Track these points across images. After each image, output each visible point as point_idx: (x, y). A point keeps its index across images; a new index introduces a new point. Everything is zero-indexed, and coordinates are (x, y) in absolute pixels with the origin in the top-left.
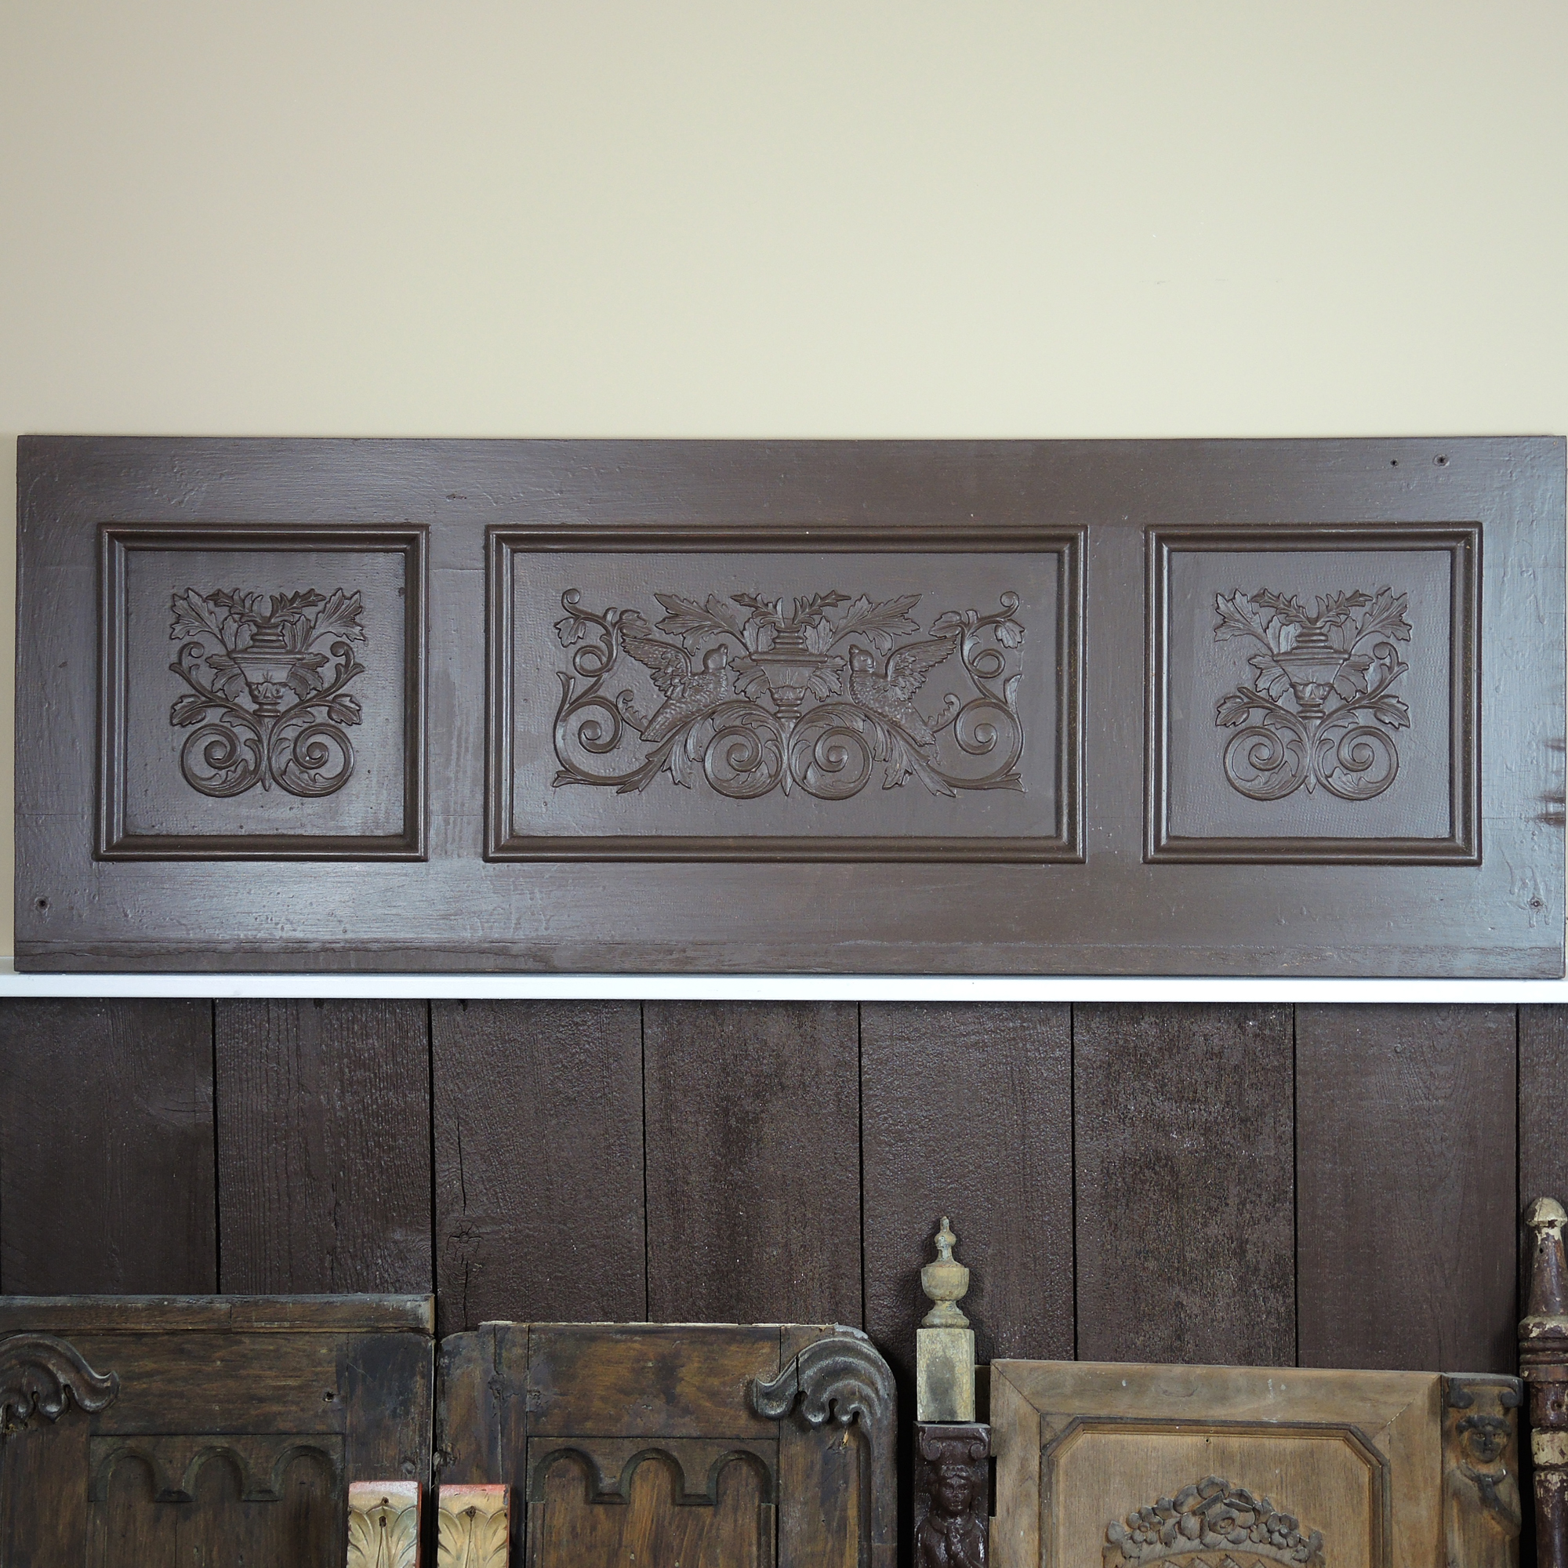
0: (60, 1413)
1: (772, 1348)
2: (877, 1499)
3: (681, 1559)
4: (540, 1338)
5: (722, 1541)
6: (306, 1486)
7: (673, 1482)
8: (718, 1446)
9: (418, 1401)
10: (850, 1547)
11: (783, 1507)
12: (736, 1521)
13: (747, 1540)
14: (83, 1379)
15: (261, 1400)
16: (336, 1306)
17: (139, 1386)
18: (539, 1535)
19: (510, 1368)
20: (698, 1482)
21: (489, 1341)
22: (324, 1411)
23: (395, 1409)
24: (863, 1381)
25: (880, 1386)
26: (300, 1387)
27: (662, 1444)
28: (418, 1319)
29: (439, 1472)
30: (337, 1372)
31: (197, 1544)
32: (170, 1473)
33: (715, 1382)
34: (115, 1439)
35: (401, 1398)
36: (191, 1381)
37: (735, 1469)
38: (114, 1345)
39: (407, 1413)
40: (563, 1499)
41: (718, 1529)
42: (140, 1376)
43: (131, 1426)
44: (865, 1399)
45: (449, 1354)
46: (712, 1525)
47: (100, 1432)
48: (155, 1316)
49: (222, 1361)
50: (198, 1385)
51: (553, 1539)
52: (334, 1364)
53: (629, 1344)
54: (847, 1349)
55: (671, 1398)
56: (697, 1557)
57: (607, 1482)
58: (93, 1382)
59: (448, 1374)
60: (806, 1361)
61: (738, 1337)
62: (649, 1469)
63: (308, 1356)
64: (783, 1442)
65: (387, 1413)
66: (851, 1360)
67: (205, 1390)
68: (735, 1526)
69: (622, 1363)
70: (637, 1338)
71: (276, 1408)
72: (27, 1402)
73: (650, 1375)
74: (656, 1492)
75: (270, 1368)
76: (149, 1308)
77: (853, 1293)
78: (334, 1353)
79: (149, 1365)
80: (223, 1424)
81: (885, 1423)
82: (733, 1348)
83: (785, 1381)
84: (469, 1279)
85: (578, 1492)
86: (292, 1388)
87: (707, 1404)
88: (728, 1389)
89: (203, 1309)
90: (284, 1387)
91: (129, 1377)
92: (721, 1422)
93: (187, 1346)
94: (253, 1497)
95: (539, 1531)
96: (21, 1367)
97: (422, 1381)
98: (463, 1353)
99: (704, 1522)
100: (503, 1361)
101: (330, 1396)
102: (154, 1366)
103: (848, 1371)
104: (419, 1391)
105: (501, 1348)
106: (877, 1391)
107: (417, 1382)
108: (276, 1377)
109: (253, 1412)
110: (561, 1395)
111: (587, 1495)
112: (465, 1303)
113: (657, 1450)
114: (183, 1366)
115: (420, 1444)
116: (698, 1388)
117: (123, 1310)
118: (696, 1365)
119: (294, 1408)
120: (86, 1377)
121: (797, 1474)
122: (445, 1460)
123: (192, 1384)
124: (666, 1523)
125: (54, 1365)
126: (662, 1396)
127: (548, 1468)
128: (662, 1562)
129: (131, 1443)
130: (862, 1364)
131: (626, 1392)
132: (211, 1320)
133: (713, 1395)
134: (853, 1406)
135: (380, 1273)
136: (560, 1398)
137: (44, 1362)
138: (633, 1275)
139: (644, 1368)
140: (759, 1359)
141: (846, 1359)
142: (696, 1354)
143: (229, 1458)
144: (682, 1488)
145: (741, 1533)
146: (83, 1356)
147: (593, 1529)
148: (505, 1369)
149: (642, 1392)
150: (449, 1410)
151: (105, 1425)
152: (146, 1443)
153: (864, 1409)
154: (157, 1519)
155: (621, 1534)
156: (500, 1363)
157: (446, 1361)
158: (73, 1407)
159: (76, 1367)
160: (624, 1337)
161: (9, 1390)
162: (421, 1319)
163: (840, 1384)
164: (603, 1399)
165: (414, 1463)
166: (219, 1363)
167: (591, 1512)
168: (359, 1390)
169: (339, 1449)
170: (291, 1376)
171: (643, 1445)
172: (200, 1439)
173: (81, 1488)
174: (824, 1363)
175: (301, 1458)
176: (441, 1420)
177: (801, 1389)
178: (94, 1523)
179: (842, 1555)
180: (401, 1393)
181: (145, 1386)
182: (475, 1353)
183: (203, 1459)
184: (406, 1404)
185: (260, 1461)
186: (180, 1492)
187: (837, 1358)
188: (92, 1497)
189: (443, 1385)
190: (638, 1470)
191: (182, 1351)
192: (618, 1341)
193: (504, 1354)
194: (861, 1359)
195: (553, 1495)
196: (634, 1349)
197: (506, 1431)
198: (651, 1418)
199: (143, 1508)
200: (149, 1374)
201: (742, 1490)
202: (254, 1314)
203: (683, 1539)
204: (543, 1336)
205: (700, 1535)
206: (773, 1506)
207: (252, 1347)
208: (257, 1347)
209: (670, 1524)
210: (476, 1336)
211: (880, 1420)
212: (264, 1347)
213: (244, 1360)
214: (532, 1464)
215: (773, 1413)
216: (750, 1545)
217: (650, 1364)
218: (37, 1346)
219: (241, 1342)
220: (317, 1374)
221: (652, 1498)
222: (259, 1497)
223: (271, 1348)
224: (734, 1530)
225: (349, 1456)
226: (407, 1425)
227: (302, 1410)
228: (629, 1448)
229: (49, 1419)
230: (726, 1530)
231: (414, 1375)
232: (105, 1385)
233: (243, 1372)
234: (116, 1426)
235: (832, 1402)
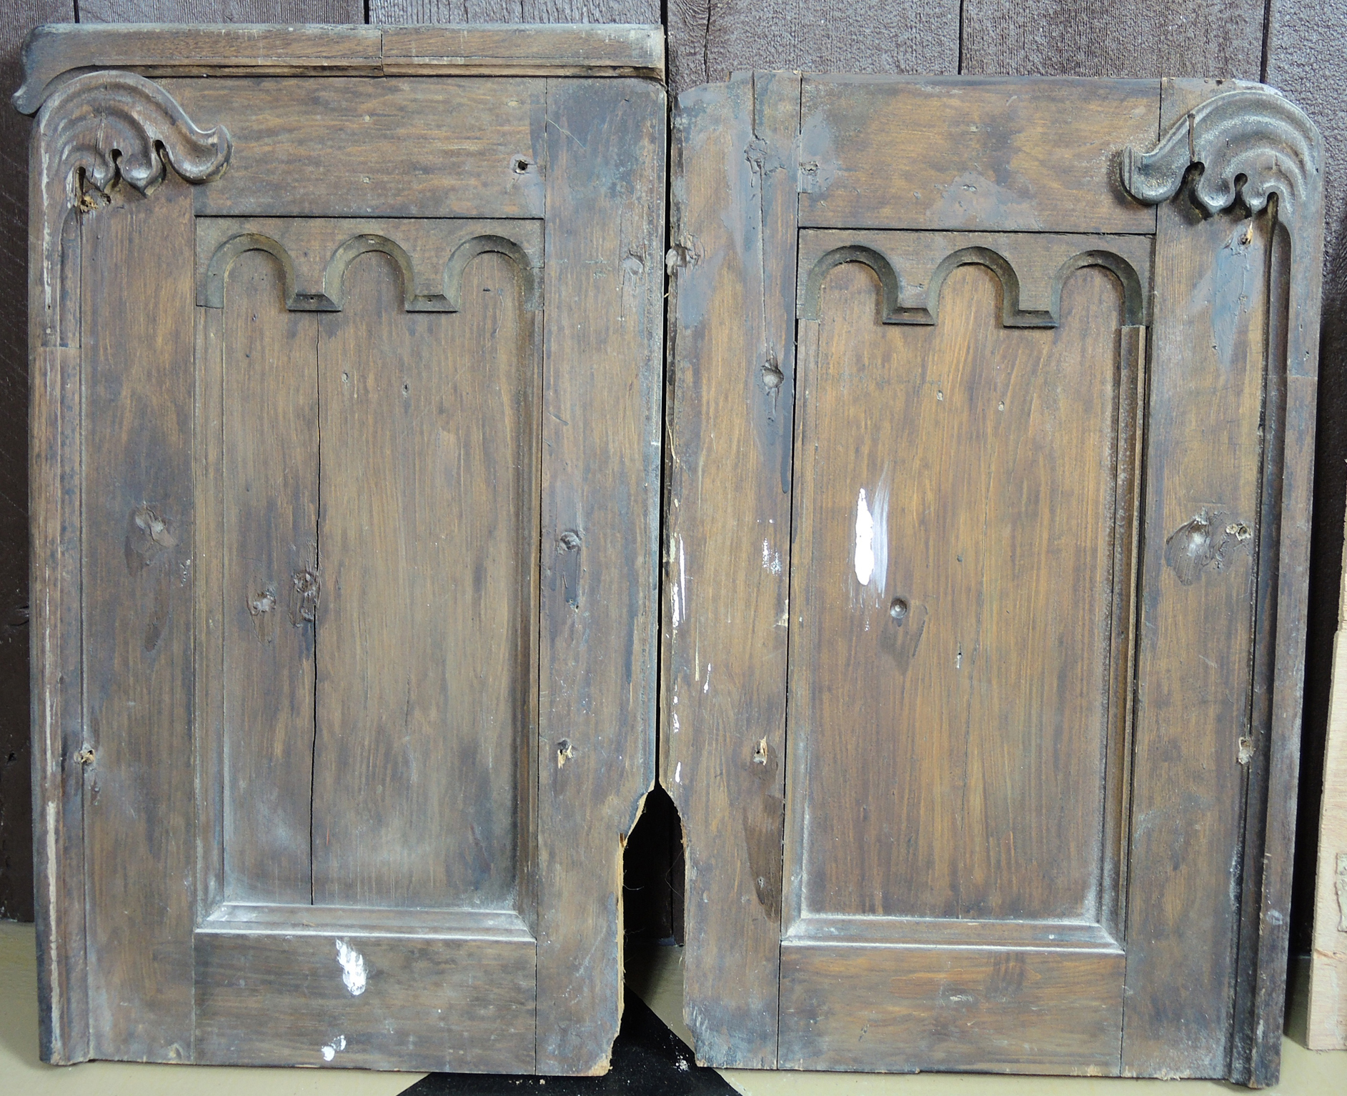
0: (151, 182)
1: (1148, 106)
2: (1298, 315)
3: (1007, 401)
4: (818, 90)
5: (1065, 377)
6: (491, 294)
7: (999, 297)
8: (1067, 243)
9: (645, 174)
10: (1250, 382)
11: (1158, 329)
12: (1083, 350)
13: (1098, 376)
14: (180, 132)
15: (426, 170)
16: (529, 36)
17: (258, 148)
18: (812, 365)
19: (775, 130)
20: (1034, 294)
21: (745, 93)
22: (514, 186)
23: (614, 185)
24: (1282, 151)
25: (1307, 158)
26: (481, 153)
27: (987, 241)
28: (645, 54)
29: (676, 275)
30: (532, 132)
31: (347, 368)
32: (305, 269)
33: (1065, 154)
34: (228, 222)
35: (621, 169)
36: (330, 143)
37: (1085, 280)
38: (222, 92)
39: (631, 190)
40: (845, 319)
41: (1059, 361)
42: (259, 135)
43: (249, 204)
44: (1283, 175)
45: (688, 111)
46: (1050, 356)
47: (208, 212)
48: (275, 47)
49: (371, 115)
50: (340, 148)
51: (830, 371)
52: (527, 122)
53: (945, 99)
54: (1262, 106)
55: (1002, 176)
56: (1028, 398)
57: (908, 295)
58: (194, 138)
59: (687, 139)
60: (1204, 120)
61: (1101, 91)
62: (964, 279)
63: (490, 110)
64: (1160, 238)
65: (603, 190)
66: (1267, 120)
67: (349, 155)
68: (1083, 356)
69: (933, 126)
70: (955, 91)
71: (448, 181)
72: (105, 163)
73: (973, 144)
74: (974, 309)
75: (439, 127)
76: (266, 36)
77: (1250, 43)
78: (527, 107)
79: (271, 120)
80: (374, 203)
81: (1313, 209)
82: (1093, 106)
83: (1173, 148)
84: (712, 19)
85: (865, 309)
86: (469, 154)
87: (1055, 185)
88: (1084, 164)
89: (342, 38)
90: (457, 153)
91: (247, 136)
92: (1073, 210)
93: (323, 94)
94: (421, 305)
95: (812, 359)
96: (95, 117)
97: (651, 147)
98: (708, 110)
99: (1040, 352)
100: (765, 120)
101: (523, 166)
102: (278, 121)
103: (1262, 136)
104: (647, 160)
105: (762, 103)
106: (1302, 164)
107: (644, 147)
108: (447, 138)
109: (415, 186)
110: (848, 170)
111: (878, 312)
112: (705, 55)
113: (980, 250)
114: (319, 121)
115: (650, 234)
116: (1042, 163)
117: (232, 38)
118: (1040, 130)
119: (473, 181)
120: (184, 130)
121: (1180, 282)
122: (684, 259)
123: (332, 147)
124: (987, 352)
125: (139, 113)
126: (991, 172)
127: (823, 275)
128: (980, 404)
129: (251, 227)
130: (1282, 126)
131: (941, 169)
132: (354, 54)
133: (1063, 172)
134: (1266, 185)
135: (589, 11)
136: (846, 174)
137: (126, 109)
138: (943, 15)
139: (968, 133)
140: (1131, 122)
141: (1259, 118)
142: (1038, 115)
143: (385, 250)
144: (1015, 302)
145: (1090, 367)
146: (182, 105)
147: (887, 358)
148: (768, 132)
149: (963, 168)
150: (688, 191)
151: (215, 200)
152: (271, 229)
153: (1283, 189)
154: (292, 334)
155: (924, 366)
156: (761, 124)
157: (684, 121)
158: (167, 172)
159: (172, 119)
160: (937, 89)
161: (80, 148)
162: (651, 55)
163: (1251, 154)
164: (908, 177)
165: (640, 259)
166: (367, 118)
167: (884, 336)
168: (564, 158)
169: (536, 240)
170: (469, 138)
171: (963, 241)
172: (346, 223)
173: (185, 285)
174: (1229, 123)
175: (485, 256)
176: (677, 204)
177: (1196, 160)
178: (206, 337)
179: (1239, 393)
180: (622, 164)
181: (267, 149)
182: (726, 111)
183: (351, 254)
184: (627, 177)
185: (427, 255)
186: (320, 297)
187: (1247, 118)
188: (202, 303)
189: (680, 155)
190: (950, 281)
191: (316, 101)
192: (929, 96)
193: (767, 111)
194: (1282, 119)
195: (830, 313)
196: (951, 107)
197: (768, 219)
198: (975, 202)
199: (273, 318)
200: (271, 132)
201: (1094, 308)
202: (413, 44)
203: (1010, 374)
204: (821, 87)
205: (1034, 372)
206: (1142, 329)
207: (412, 96)
208: (420, 96)
209: (992, 353)
210: (728, 87)
211: (1304, 205)
212: (429, 97)
213: (401, 114)
214: (805, 266)
215: (1153, 193)
216: (1103, 383)
217: (974, 129)
218: (118, 87)
219: (396, 90)
220: (504, 134)
221: (968, 319)
222: (429, 306)
223: (440, 98)
224: (1081, 364)
225: (550, 248)
226: (630, 206)
227: (485, 185)
228: (942, 246)
229: (136, 190)
230: (1071, 362)
231: (639, 138)
232: (211, 141)
233: (401, 131)
234: (229, 203)
235: (1240, 178)
